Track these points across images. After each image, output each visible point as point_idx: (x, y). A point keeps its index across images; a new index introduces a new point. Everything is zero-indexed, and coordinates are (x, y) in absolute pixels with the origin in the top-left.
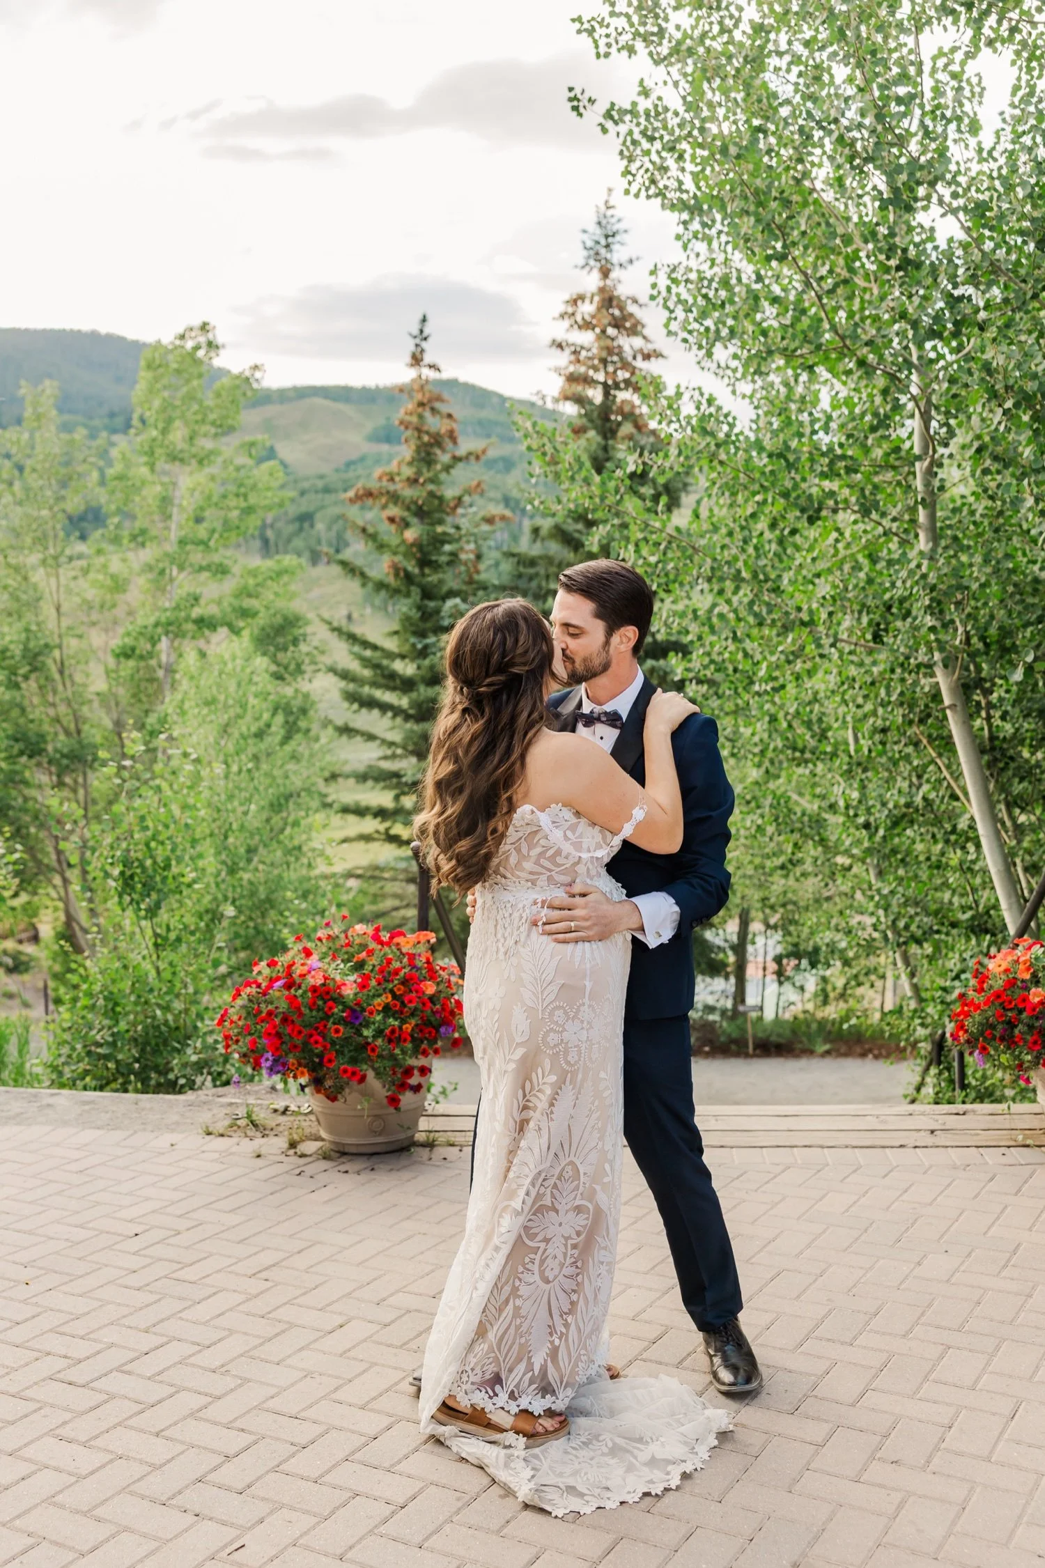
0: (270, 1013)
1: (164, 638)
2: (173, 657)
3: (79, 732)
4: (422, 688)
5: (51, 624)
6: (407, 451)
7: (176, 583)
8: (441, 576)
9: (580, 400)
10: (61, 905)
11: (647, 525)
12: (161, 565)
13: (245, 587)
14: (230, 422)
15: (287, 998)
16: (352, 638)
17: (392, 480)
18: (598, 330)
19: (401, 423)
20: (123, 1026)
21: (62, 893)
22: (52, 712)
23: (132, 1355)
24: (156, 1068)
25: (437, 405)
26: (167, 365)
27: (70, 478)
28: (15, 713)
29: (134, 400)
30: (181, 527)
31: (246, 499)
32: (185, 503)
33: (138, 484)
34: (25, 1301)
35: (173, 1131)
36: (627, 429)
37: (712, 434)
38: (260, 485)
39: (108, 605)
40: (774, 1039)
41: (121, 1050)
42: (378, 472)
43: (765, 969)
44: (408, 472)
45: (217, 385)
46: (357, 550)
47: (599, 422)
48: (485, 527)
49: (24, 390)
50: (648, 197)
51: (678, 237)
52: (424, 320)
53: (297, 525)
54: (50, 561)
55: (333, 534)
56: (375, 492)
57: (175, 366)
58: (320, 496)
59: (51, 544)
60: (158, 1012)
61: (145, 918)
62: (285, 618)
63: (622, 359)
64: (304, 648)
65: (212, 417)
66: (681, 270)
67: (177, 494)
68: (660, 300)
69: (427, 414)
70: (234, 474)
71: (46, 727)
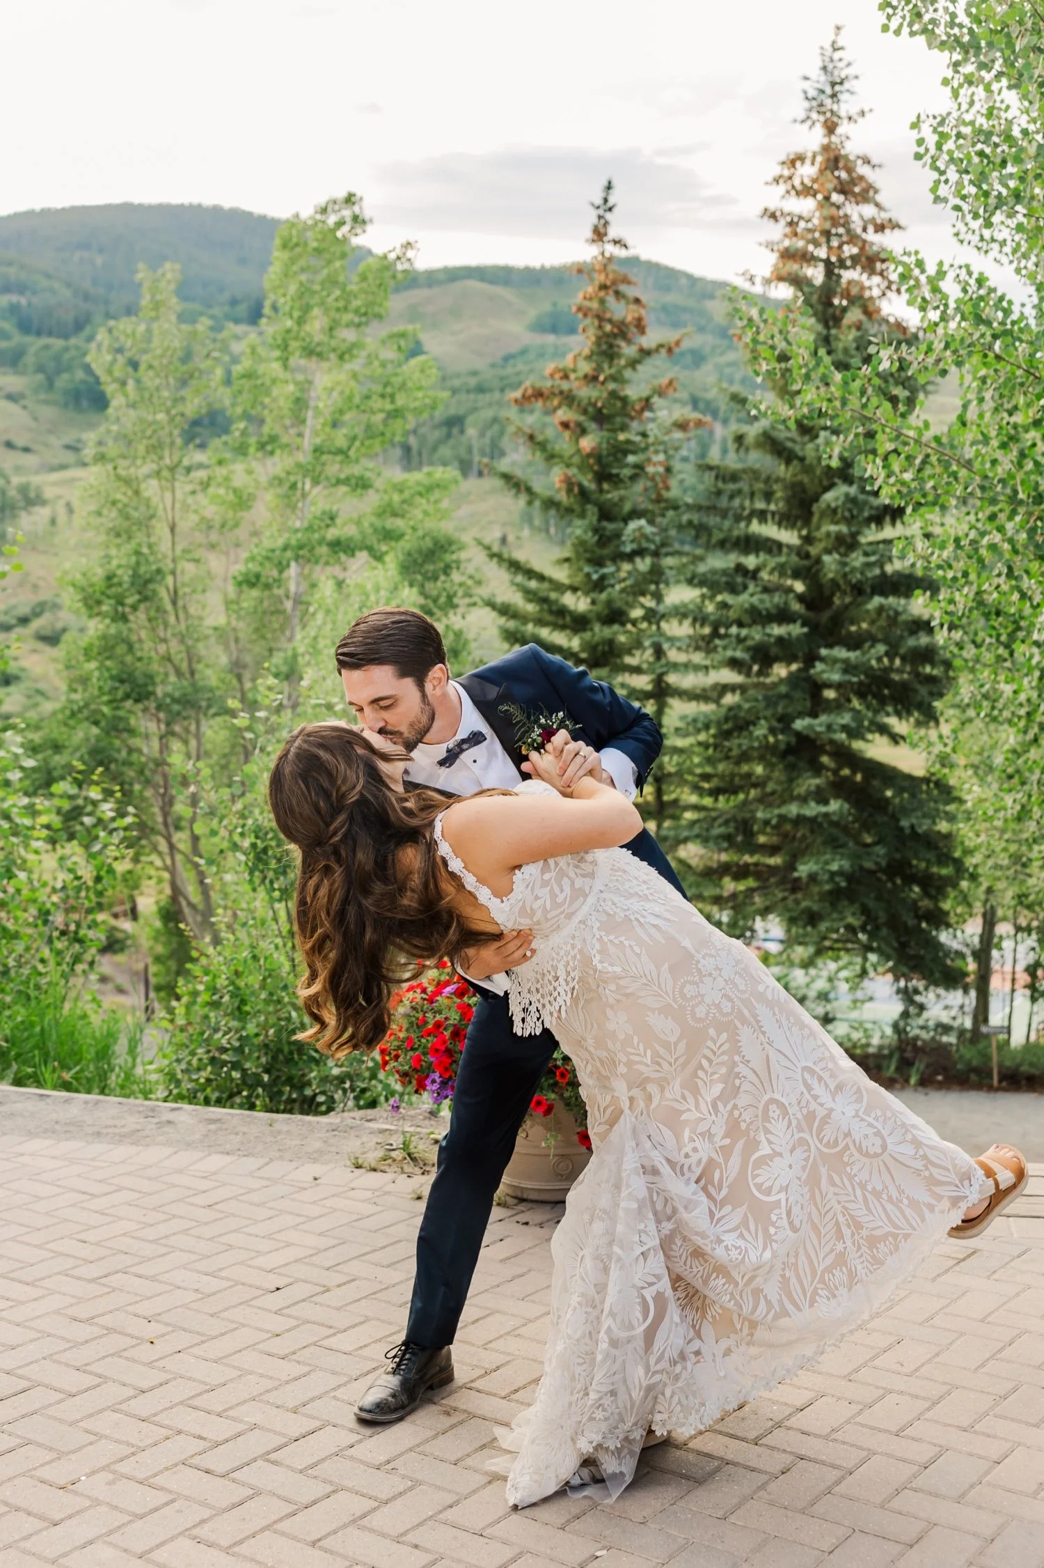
0: (438, 1025)
1: (293, 564)
2: (304, 586)
3: (192, 673)
4: (597, 627)
5: (165, 546)
6: (582, 342)
7: (309, 498)
8: (622, 492)
9: (797, 281)
10: (166, 875)
11: (899, 435)
12: (292, 479)
13: (390, 505)
14: (376, 309)
15: (459, 1007)
16: (515, 566)
17: (566, 377)
18: (820, 197)
19: (579, 309)
20: (251, 1028)
21: (169, 862)
22: (162, 648)
23: (281, 1440)
24: (290, 1081)
25: (623, 288)
26: (306, 244)
27: (191, 376)
28: (121, 649)
29: (267, 285)
30: (316, 433)
31: (393, 401)
32: (321, 405)
33: (268, 383)
34: (150, 1364)
35: (315, 1160)
36: (854, 315)
37: (988, 323)
38: (410, 384)
39: (231, 523)
40: (1024, 1068)
41: (247, 1058)
42: (550, 367)
43: (1013, 980)
44: (586, 368)
45: (362, 267)
46: (517, 458)
47: (820, 307)
48: (678, 435)
49: (142, 273)
50: (912, 34)
51: (946, 82)
52: (609, 187)
53: (444, 430)
54: (165, 473)
55: (487, 440)
56: (546, 392)
57: (315, 244)
58: (472, 396)
59: (166, 453)
60: (294, 1014)
61: (280, 900)
62: (436, 542)
63: (849, 231)
64: (456, 576)
65: (356, 303)
66: (951, 121)
67: (313, 394)
68: (928, 159)
69: (611, 299)
70: (379, 371)
71: (155, 667)
